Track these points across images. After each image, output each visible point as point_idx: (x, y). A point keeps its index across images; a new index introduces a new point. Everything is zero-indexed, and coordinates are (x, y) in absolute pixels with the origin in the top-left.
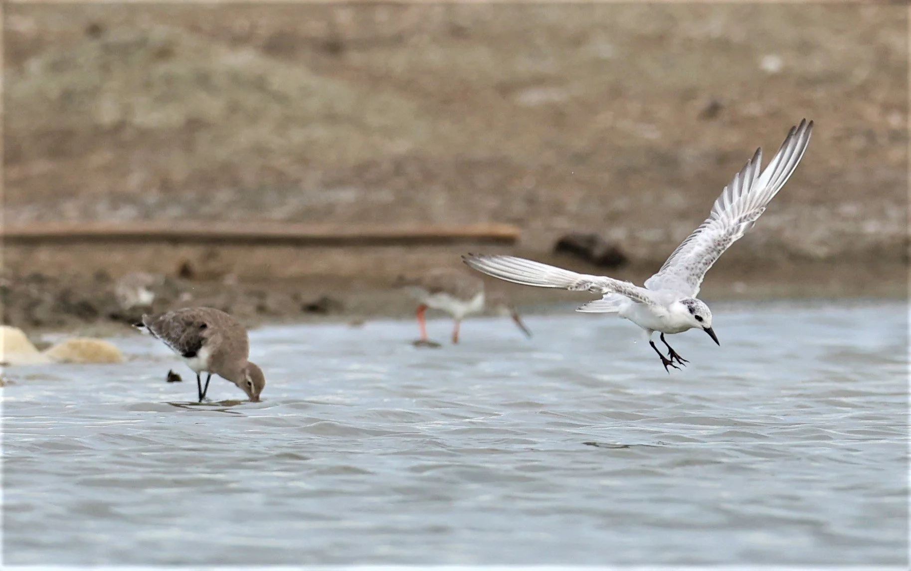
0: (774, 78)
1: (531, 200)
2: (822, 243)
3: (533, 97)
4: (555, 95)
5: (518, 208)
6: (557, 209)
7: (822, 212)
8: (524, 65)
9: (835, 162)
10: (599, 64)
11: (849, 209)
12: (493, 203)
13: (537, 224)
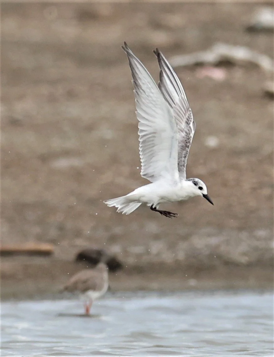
0: (214, 151)
1: (61, 228)
2: (244, 254)
3: (62, 163)
4: (76, 162)
5: (53, 233)
6: (78, 234)
7: (244, 235)
8: (56, 143)
9: (252, 203)
10: (103, 142)
11: (262, 233)
12: (37, 230)
13: (65, 243)
